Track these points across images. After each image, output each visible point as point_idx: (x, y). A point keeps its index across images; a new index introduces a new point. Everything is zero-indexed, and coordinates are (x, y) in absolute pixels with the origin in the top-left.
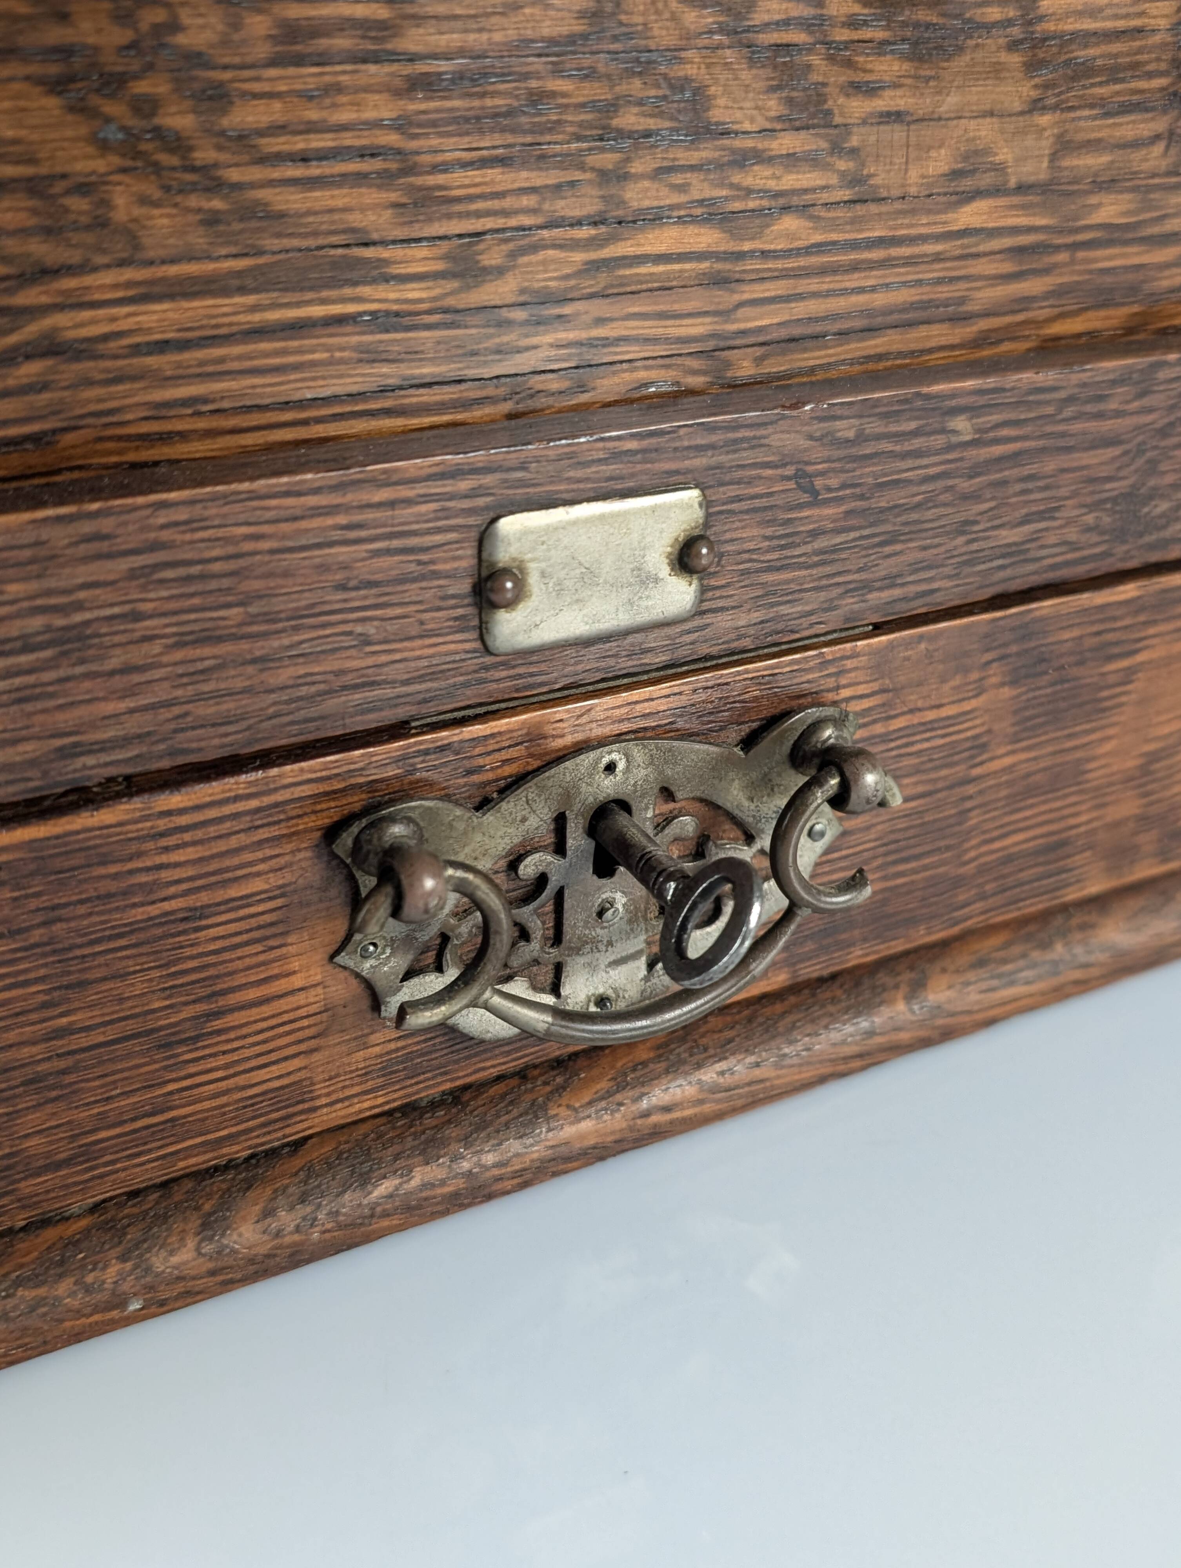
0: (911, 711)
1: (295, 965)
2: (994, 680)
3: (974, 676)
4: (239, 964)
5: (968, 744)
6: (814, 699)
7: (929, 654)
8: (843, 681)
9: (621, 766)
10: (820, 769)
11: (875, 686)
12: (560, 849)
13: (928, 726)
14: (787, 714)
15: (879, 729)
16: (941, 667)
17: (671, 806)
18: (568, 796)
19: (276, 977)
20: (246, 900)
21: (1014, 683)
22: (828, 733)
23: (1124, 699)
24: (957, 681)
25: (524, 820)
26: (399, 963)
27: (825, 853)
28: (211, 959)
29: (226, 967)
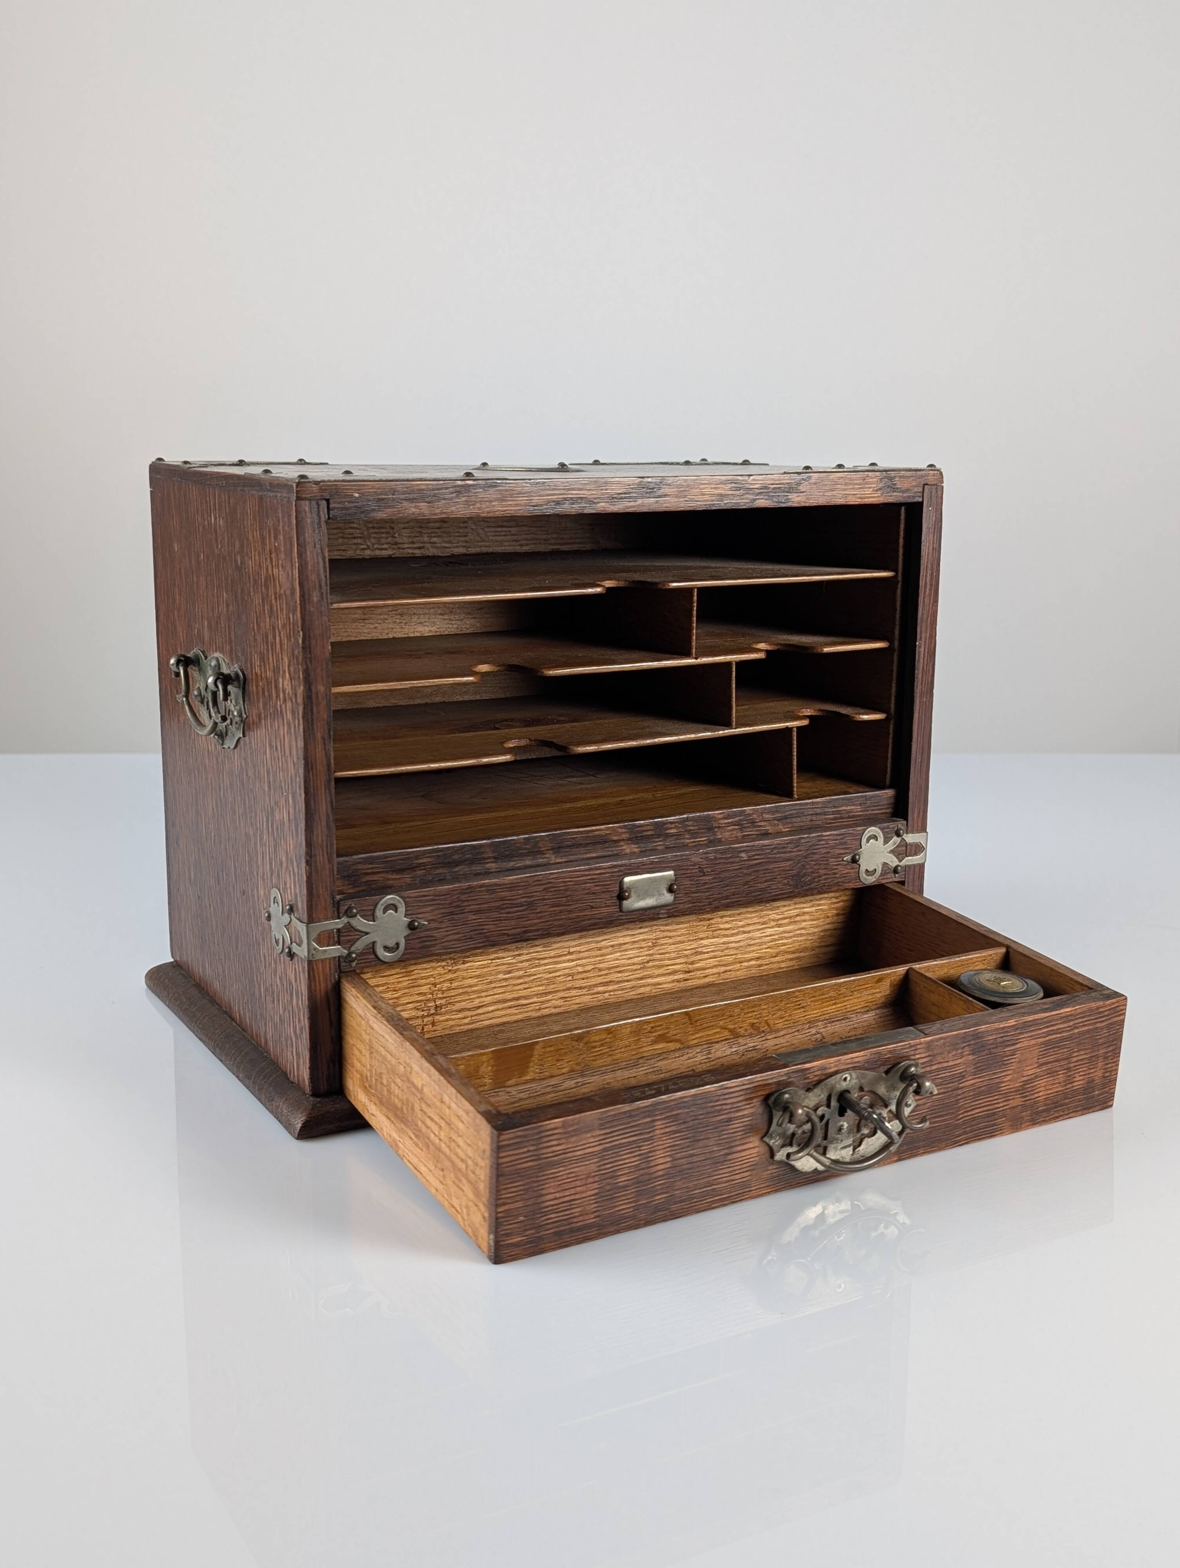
0: (939, 1063)
1: (752, 1139)
2: (966, 1053)
3: (960, 1051)
4: (737, 1138)
5: (958, 1075)
6: (907, 1058)
7: (944, 1044)
8: (917, 1052)
9: (849, 1079)
10: (911, 1081)
11: (927, 1054)
12: (828, 1106)
13: (945, 1068)
14: (899, 1063)
15: (928, 1069)
16: (948, 1048)
17: (862, 1093)
18: (833, 1088)
20: (742, 1117)
21: (973, 1054)
23: (1013, 1060)
24: (954, 1053)
25: (820, 1095)
26: (780, 1142)
27: (911, 1112)
28: (731, 1135)
29: (734, 1139)
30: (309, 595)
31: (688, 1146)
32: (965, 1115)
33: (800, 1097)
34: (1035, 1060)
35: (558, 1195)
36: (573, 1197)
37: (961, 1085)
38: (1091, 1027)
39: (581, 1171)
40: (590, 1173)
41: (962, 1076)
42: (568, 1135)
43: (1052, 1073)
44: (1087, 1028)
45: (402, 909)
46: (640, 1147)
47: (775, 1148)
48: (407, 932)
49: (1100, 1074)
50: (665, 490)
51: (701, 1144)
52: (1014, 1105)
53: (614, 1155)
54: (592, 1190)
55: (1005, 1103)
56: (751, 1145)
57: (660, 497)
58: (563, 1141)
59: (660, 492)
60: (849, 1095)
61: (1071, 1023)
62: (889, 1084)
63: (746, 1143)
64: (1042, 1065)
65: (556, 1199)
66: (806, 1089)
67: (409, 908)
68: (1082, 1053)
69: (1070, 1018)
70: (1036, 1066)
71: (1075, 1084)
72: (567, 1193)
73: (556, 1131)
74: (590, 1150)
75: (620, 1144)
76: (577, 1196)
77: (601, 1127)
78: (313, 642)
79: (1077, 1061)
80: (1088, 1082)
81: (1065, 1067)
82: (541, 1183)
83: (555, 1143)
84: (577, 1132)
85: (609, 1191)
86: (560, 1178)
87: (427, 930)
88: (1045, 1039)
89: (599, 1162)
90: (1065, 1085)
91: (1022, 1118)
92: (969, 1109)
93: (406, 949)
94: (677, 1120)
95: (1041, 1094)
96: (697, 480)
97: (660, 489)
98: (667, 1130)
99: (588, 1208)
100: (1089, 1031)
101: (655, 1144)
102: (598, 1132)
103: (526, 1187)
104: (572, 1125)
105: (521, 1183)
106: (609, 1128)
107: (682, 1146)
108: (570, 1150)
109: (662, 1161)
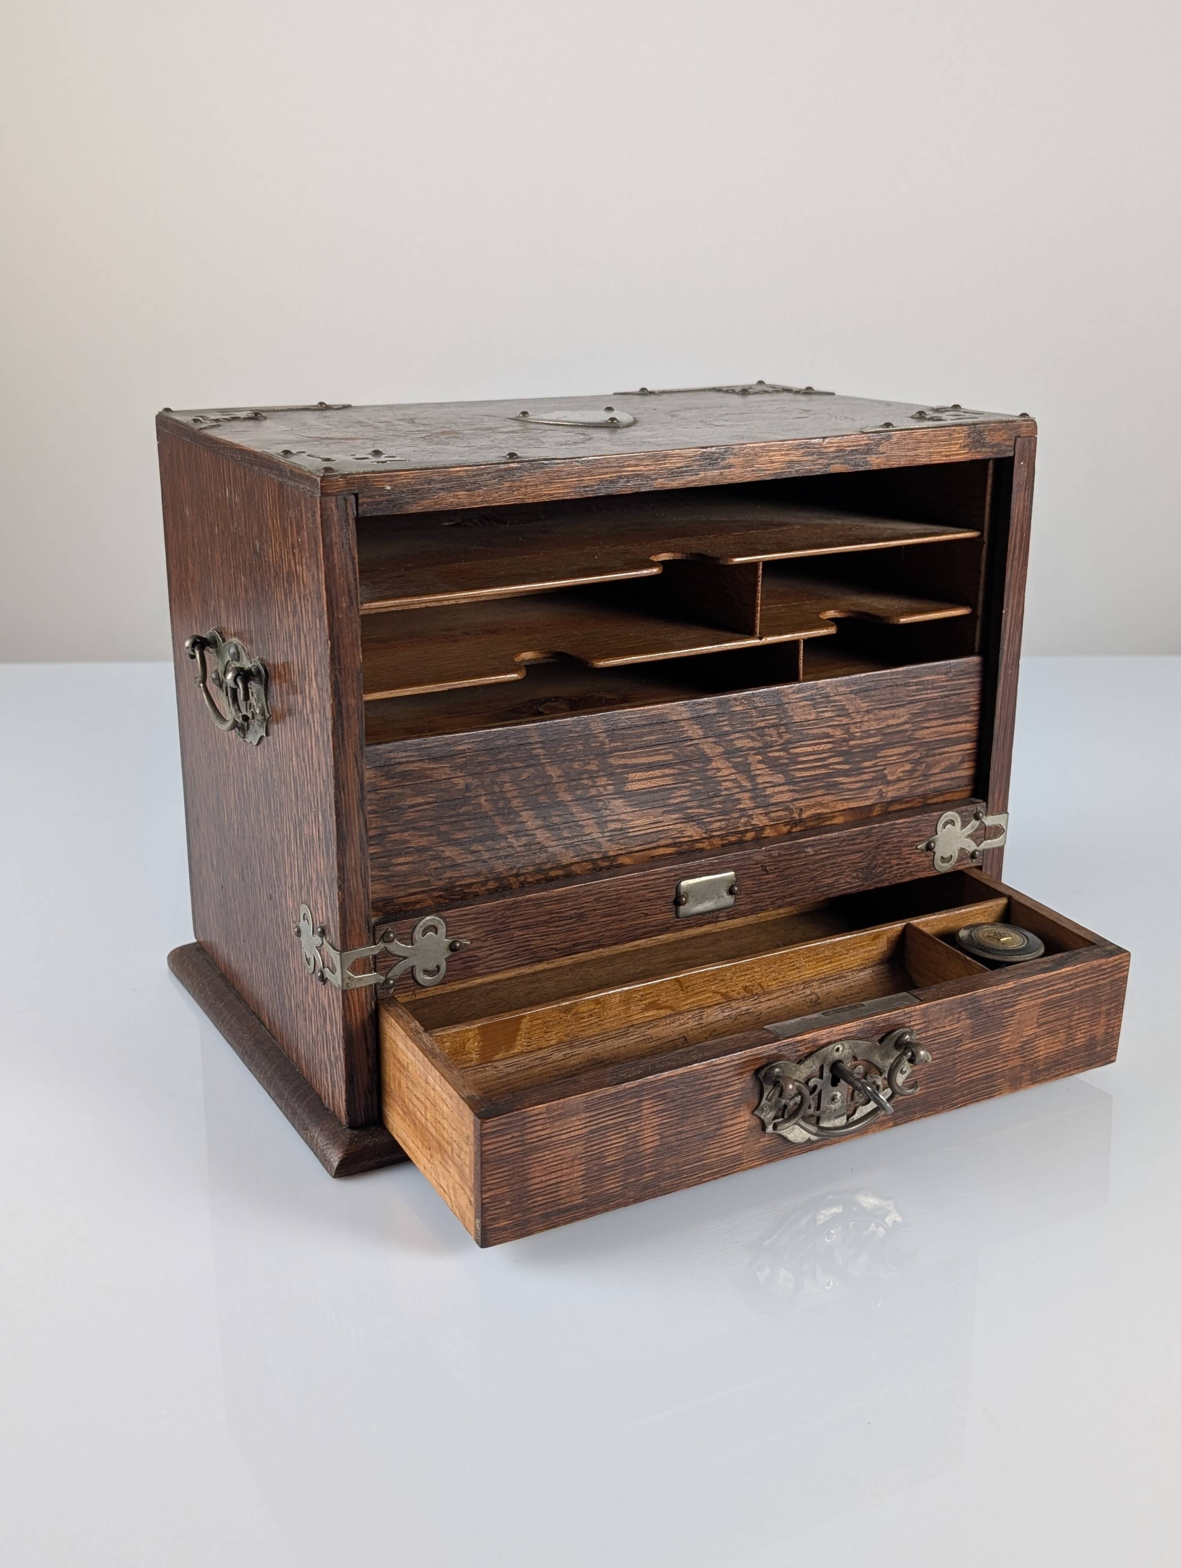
0: (935, 1029)
1: (742, 1114)
2: (963, 1017)
3: (956, 1016)
4: (728, 1113)
5: (955, 1040)
6: (902, 1026)
7: (940, 1010)
8: (912, 1020)
9: (841, 1049)
10: (905, 1049)
11: (922, 1021)
12: (821, 1077)
13: (941, 1034)
14: (894, 1031)
15: (922, 1036)
16: (944, 1014)
17: (855, 1063)
18: (825, 1059)
20: (732, 1092)
21: (970, 1018)
23: (1012, 1022)
24: (950, 1018)
25: (812, 1067)
26: (772, 1114)
27: (906, 1079)
28: (721, 1111)
29: (724, 1114)
30: (337, 601)
31: (677, 1124)
32: (963, 1078)
33: (791, 1069)
34: (1035, 1020)
35: (545, 1178)
36: (559, 1180)
37: (958, 1049)
38: (1092, 985)
39: (567, 1154)
40: (576, 1156)
41: (959, 1040)
42: (553, 1119)
43: (1053, 1032)
44: (1088, 986)
45: (442, 930)
46: (627, 1127)
47: (766, 1121)
48: (448, 954)
49: (1102, 1030)
50: (732, 460)
51: (690, 1121)
52: (1013, 1065)
53: (601, 1137)
54: (581, 1171)
55: (1004, 1064)
56: (742, 1119)
57: (724, 468)
58: (550, 1125)
59: (722, 463)
60: (841, 1064)
61: (1072, 982)
62: (883, 1051)
63: (737, 1117)
64: (1042, 1024)
65: (543, 1182)
66: (798, 1061)
67: (449, 929)
68: (1084, 1010)
69: (1071, 977)
70: (1036, 1026)
71: (1077, 1041)
72: (554, 1175)
73: (539, 1117)
74: (576, 1133)
75: (607, 1125)
76: (564, 1179)
77: (585, 1110)
78: (342, 652)
79: (1079, 1019)
80: (1090, 1039)
81: (1066, 1025)
82: (527, 1169)
83: (541, 1127)
84: (561, 1116)
85: (596, 1171)
86: (545, 1162)
87: (468, 950)
88: (1045, 999)
89: (585, 1144)
90: (1066, 1044)
91: (1022, 1077)
92: (966, 1072)
93: (447, 971)
94: (666, 1099)
95: (1041, 1053)
96: (765, 446)
97: (724, 459)
98: (654, 1108)
99: (575, 1189)
100: (1090, 989)
101: (643, 1124)
102: (584, 1115)
103: (511, 1172)
104: (557, 1110)
105: (506, 1169)
106: (595, 1110)
107: (670, 1124)
108: (556, 1134)
109: (650, 1140)
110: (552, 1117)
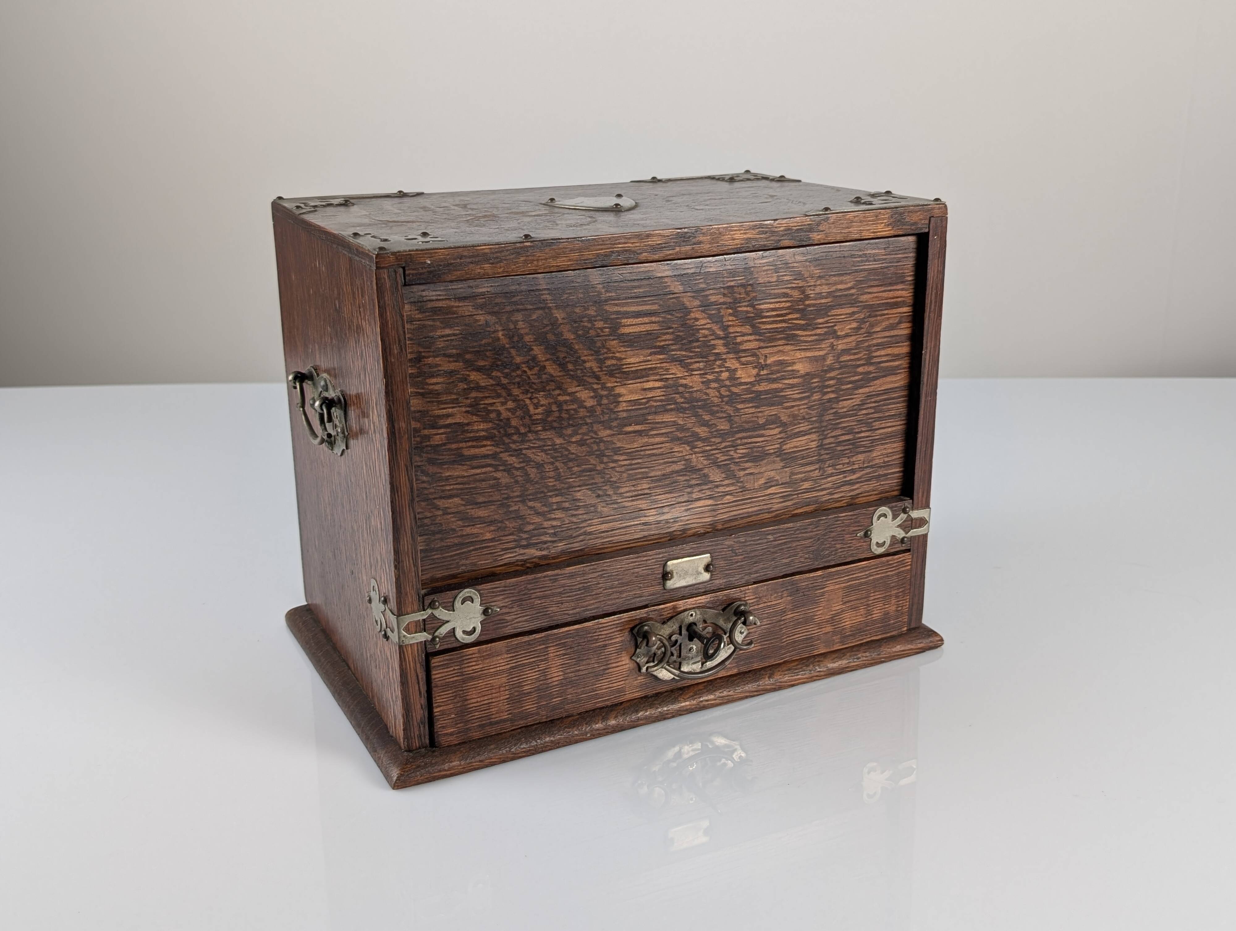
0: (764, 603)
1: (623, 659)
2: (785, 595)
3: (779, 594)
4: (613, 658)
5: (780, 611)
6: (739, 600)
8: (746, 595)
9: (694, 615)
10: (740, 615)
11: (754, 597)
12: (680, 634)
13: (769, 606)
14: (732, 603)
15: (754, 607)
16: (770, 592)
17: (706, 624)
18: (682, 621)
19: (620, 661)
20: (615, 643)
21: (791, 595)
22: (742, 607)
23: (822, 600)
24: (775, 595)
25: (673, 626)
26: (645, 659)
27: (745, 638)
28: (607, 656)
29: (610, 658)
31: (575, 665)
33: (657, 628)
34: (840, 599)
35: (479, 699)
36: (490, 701)
37: (783, 618)
38: (882, 575)
39: (495, 683)
40: (502, 684)
41: (784, 612)
42: (484, 658)
43: (855, 608)
44: (879, 575)
46: (538, 665)
47: (641, 664)
49: (893, 608)
51: (585, 662)
52: (827, 630)
53: (520, 671)
54: (505, 695)
55: (818, 628)
56: (624, 662)
58: (480, 662)
60: (694, 627)
61: (869, 572)
64: (846, 603)
65: (477, 702)
66: (662, 622)
68: (877, 593)
70: (841, 603)
71: (872, 617)
72: (486, 698)
73: (474, 656)
74: (501, 668)
75: (523, 664)
77: (508, 652)
79: (874, 599)
80: (882, 614)
81: (865, 604)
82: (465, 691)
83: (474, 663)
84: (490, 656)
85: (516, 695)
86: (480, 688)
88: (847, 584)
89: (508, 676)
90: (864, 617)
91: (832, 640)
94: (566, 646)
98: (558, 653)
99: (500, 707)
100: (881, 578)
101: (550, 663)
102: (506, 656)
103: (455, 694)
104: (486, 651)
105: (450, 692)
106: (514, 652)
107: (570, 664)
108: (486, 668)
109: (556, 675)
110: (483, 656)
